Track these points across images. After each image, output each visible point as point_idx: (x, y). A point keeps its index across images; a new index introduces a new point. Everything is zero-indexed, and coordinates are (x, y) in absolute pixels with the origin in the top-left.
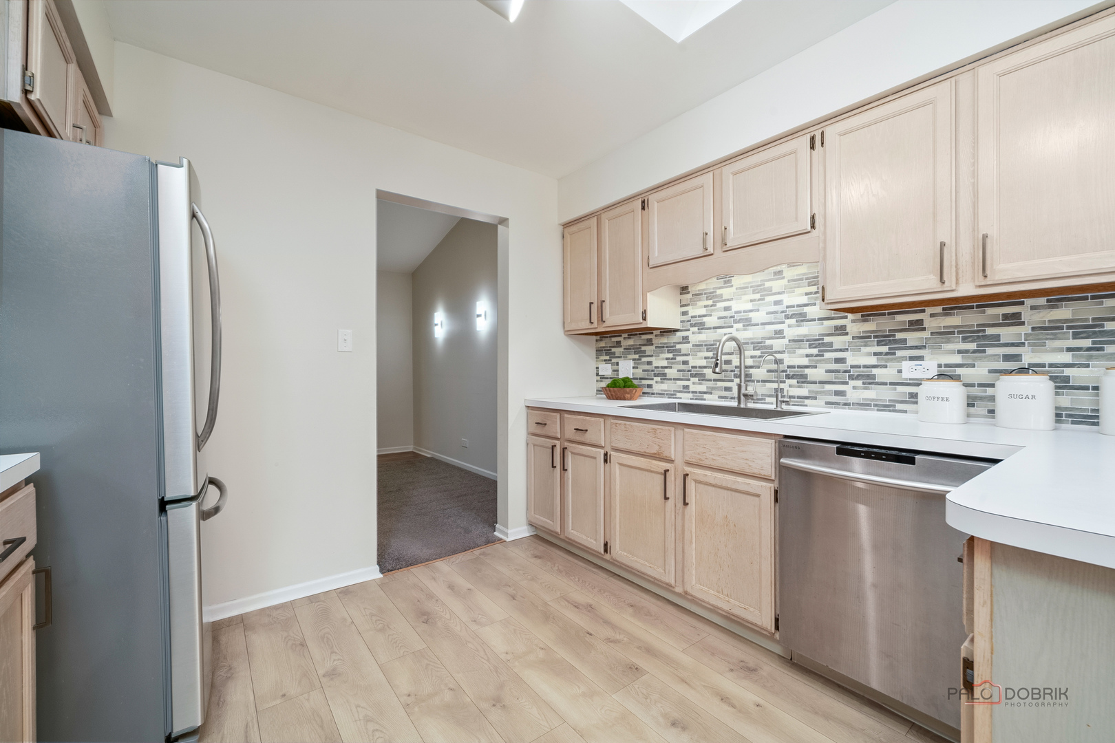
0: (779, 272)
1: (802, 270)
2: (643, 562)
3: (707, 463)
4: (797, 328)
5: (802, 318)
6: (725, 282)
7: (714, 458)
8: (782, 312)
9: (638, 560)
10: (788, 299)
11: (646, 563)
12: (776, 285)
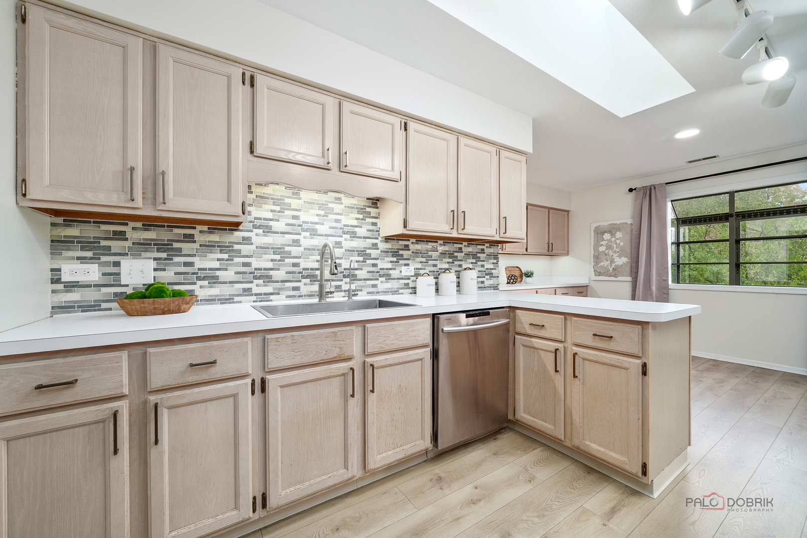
0: (339, 198)
1: (354, 201)
2: (319, 479)
3: (387, 348)
4: (350, 242)
5: (354, 235)
6: (294, 194)
7: (393, 342)
8: (341, 229)
9: (312, 482)
10: (345, 220)
11: (324, 477)
12: (337, 208)
